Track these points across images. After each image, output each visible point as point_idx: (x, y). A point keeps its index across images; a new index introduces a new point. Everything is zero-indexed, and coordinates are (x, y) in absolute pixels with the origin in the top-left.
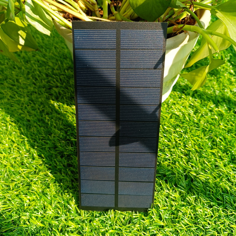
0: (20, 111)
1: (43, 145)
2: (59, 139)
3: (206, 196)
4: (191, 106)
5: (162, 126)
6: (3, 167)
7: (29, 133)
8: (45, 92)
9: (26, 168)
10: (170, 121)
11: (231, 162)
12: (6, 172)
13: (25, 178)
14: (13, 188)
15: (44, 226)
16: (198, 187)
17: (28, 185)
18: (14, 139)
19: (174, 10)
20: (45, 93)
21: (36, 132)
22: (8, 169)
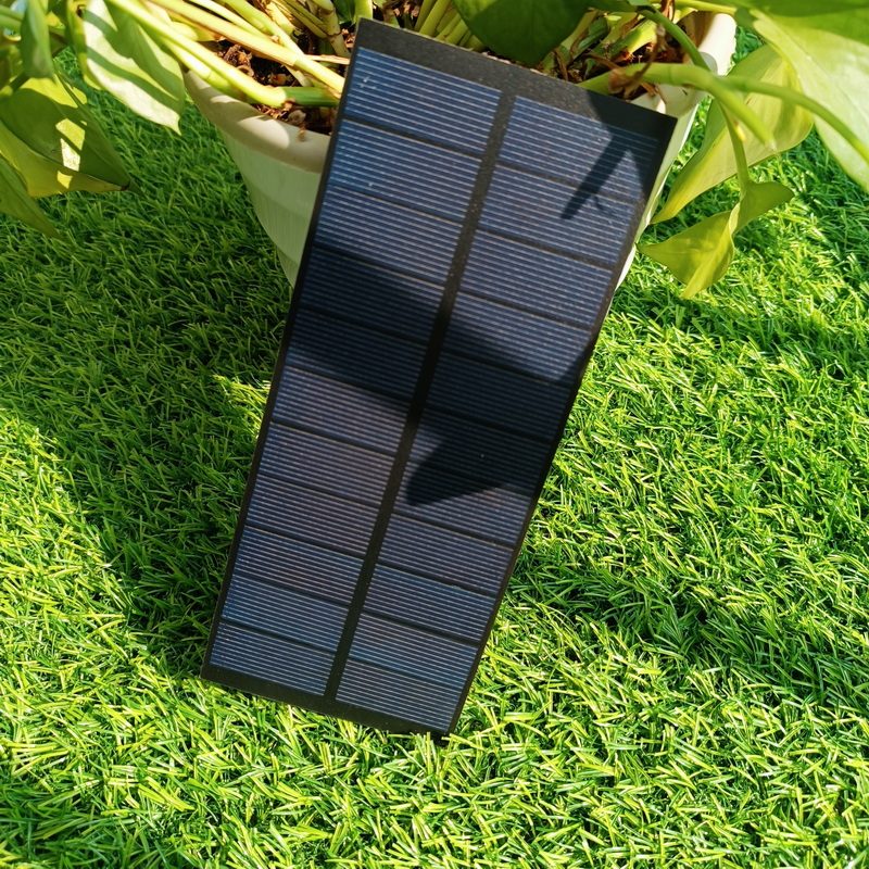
0: (76, 411)
1: (167, 527)
2: (222, 499)
3: (754, 668)
4: (682, 361)
5: (587, 435)
6: (28, 613)
7: (112, 486)
8: (161, 339)
9: (112, 610)
10: (612, 415)
11: (835, 545)
12: (39, 629)
13: (109, 647)
14: (69, 683)
15: (192, 808)
16: (724, 636)
17: (123, 671)
18: (59, 512)
19: (606, 21)
20: (159, 342)
21: (137, 482)
22: (46, 620)
